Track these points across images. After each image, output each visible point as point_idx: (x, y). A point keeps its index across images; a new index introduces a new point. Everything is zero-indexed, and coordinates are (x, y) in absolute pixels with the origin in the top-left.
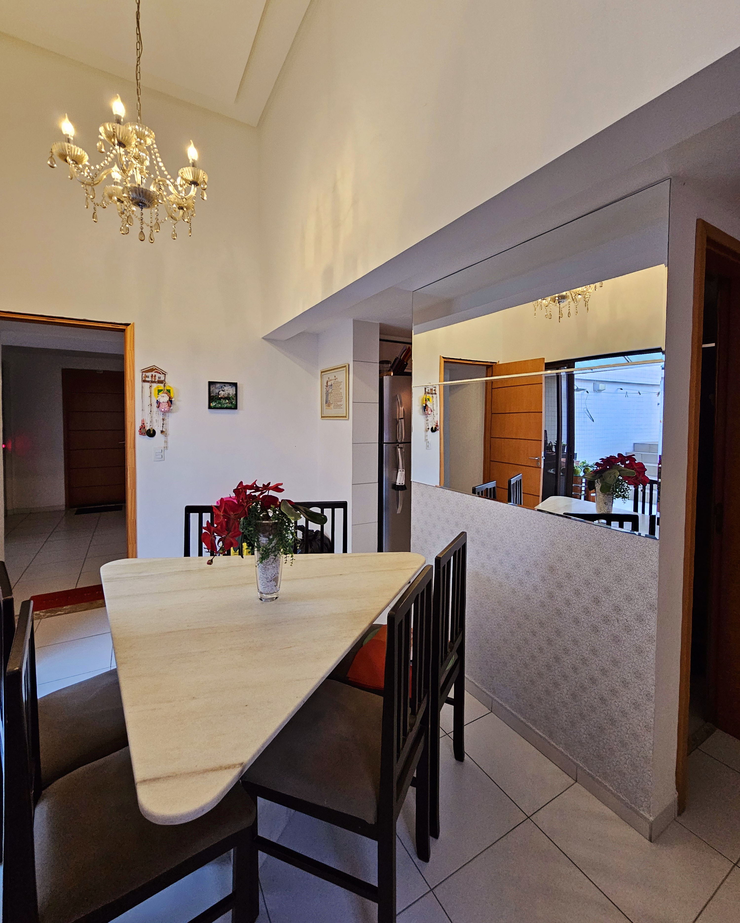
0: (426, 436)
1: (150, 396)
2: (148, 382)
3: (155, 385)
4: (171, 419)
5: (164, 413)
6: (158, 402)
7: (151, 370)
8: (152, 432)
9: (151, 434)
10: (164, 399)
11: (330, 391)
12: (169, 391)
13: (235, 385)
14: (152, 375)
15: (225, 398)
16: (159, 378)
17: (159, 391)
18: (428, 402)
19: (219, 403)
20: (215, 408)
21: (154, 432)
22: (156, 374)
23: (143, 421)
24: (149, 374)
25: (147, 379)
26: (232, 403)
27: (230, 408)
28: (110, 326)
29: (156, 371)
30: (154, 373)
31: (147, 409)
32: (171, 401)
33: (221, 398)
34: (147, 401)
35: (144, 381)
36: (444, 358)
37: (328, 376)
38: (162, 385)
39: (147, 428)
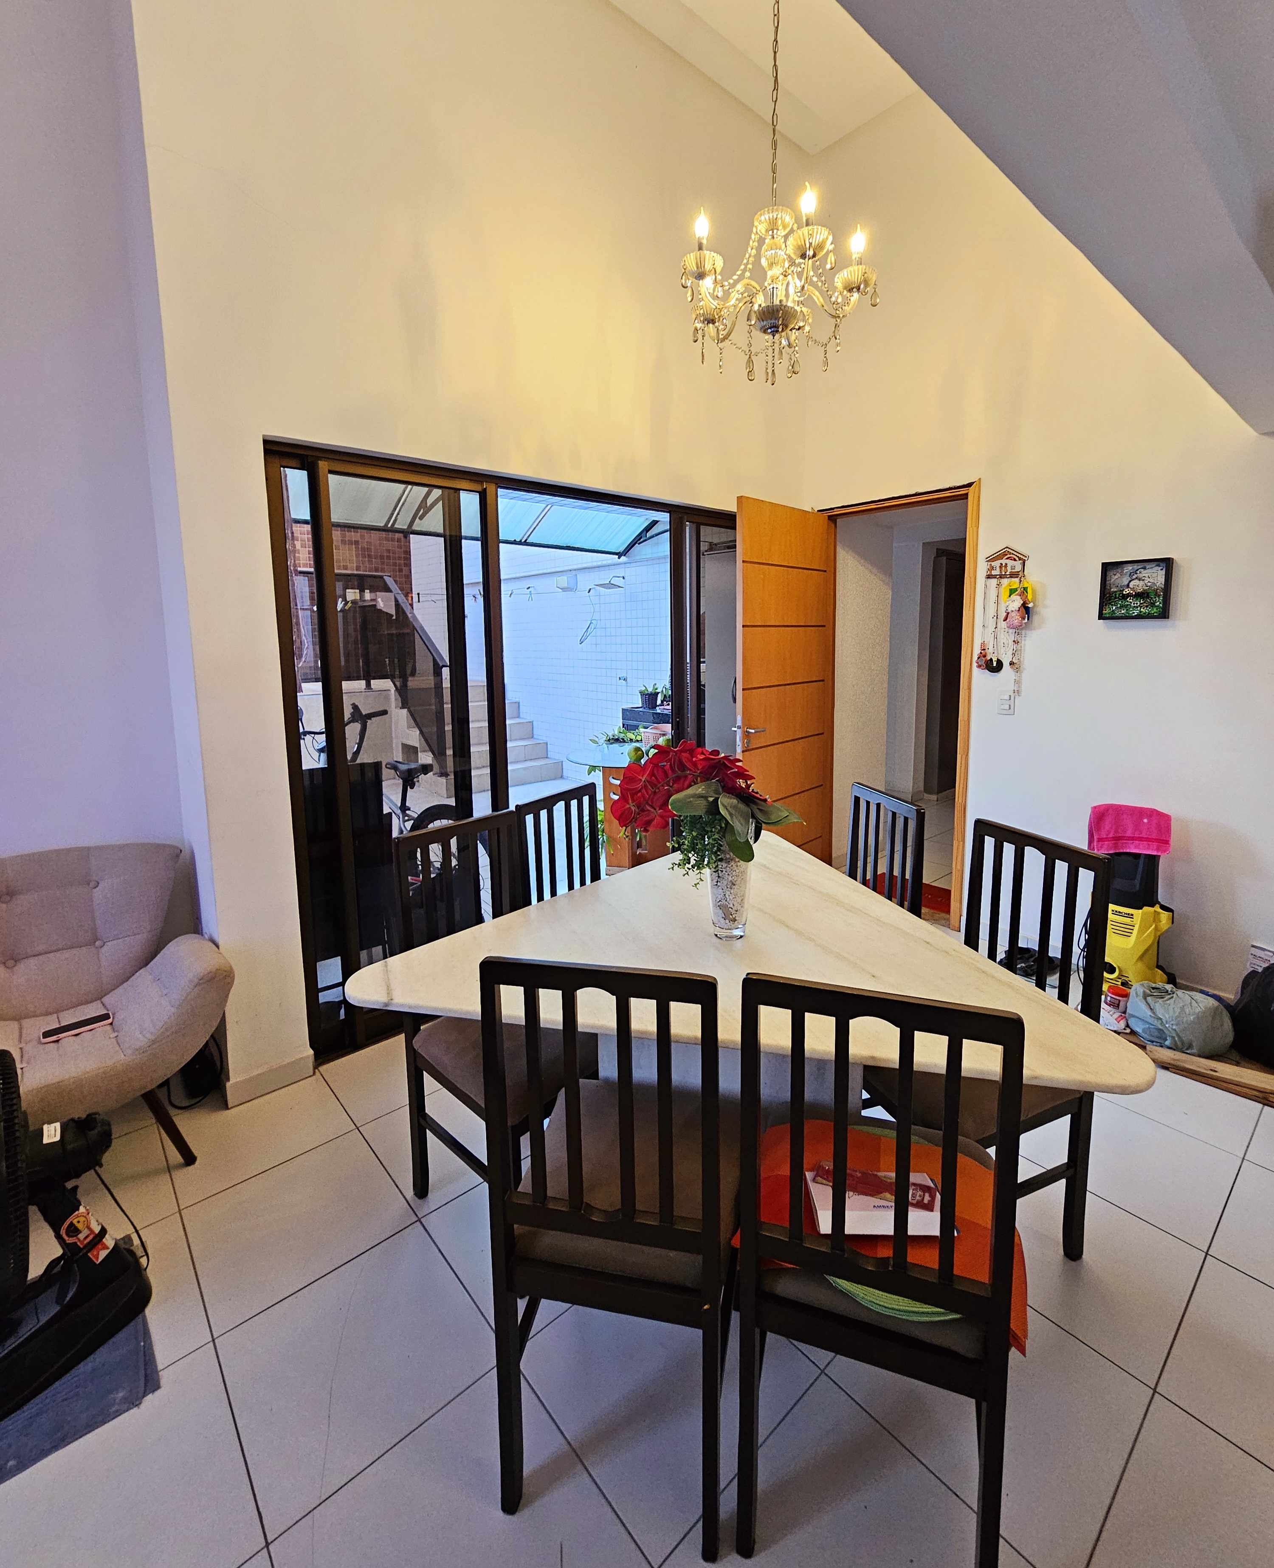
1: (997, 601)
2: (996, 576)
3: (1005, 582)
4: (1032, 640)
5: (1018, 630)
6: (1007, 611)
7: (1002, 556)
8: (995, 664)
9: (995, 667)
10: (1016, 603)
12: (1026, 591)
13: (1167, 564)
14: (1001, 564)
15: (1138, 595)
16: (1013, 567)
17: (1011, 591)
19: (1122, 607)
20: (1115, 618)
21: (1000, 664)
22: (1008, 561)
23: (983, 644)
24: (996, 564)
25: (994, 573)
26: (1157, 605)
27: (1153, 616)
28: (948, 494)
29: (1009, 556)
30: (1004, 561)
31: (991, 624)
33: (1133, 594)
34: (991, 611)
35: (989, 577)
38: (1017, 580)
39: (990, 658)
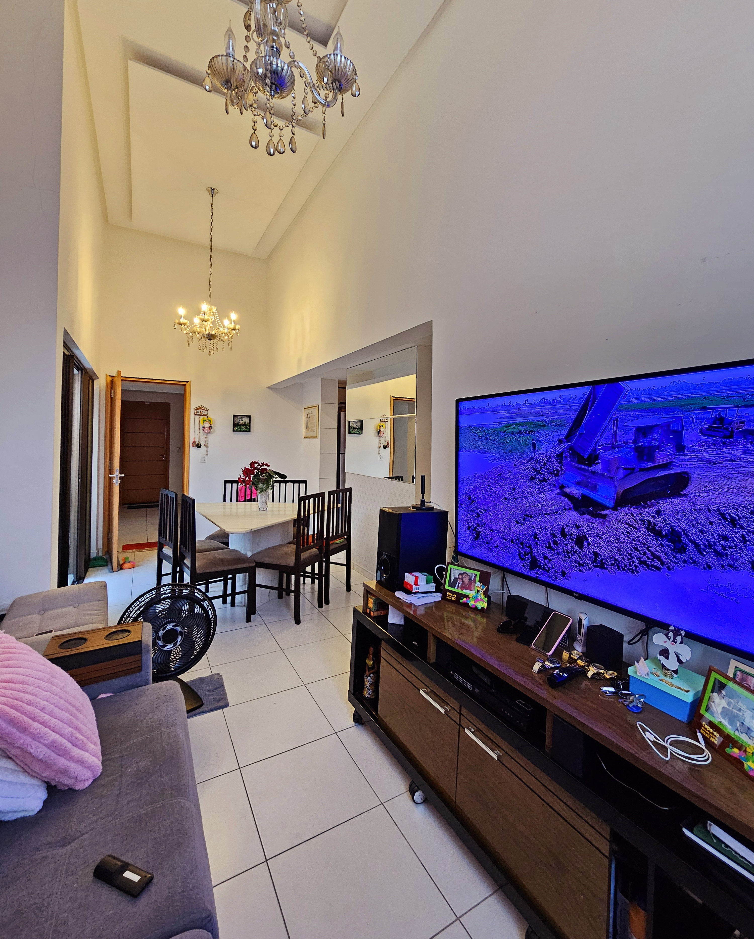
0: (379, 451)
1: (199, 424)
2: (198, 415)
3: (201, 417)
4: (211, 437)
5: (207, 434)
6: (203, 427)
7: (200, 408)
9: (199, 446)
10: (207, 425)
11: (309, 421)
12: (210, 421)
13: (249, 417)
15: (243, 425)
16: (205, 413)
17: (204, 421)
18: (382, 427)
19: (239, 428)
20: (237, 431)
21: (201, 445)
23: (194, 438)
24: (199, 411)
25: (198, 414)
26: (247, 428)
27: (246, 431)
28: (178, 383)
29: (203, 409)
30: (201, 410)
31: (197, 432)
32: (211, 427)
33: (241, 425)
34: (197, 427)
35: (196, 415)
36: (393, 397)
37: (308, 411)
38: (206, 417)
39: (197, 443)
